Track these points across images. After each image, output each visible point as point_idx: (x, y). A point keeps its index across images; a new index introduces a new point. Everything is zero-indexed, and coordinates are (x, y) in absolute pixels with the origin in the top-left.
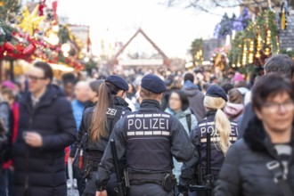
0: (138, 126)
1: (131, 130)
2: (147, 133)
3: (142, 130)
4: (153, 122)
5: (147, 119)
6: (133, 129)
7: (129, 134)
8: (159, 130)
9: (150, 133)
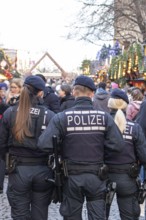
0: (77, 122)
1: (70, 126)
2: (86, 129)
3: (81, 125)
4: (91, 118)
5: (85, 116)
6: (73, 125)
7: (69, 129)
8: (96, 125)
9: (88, 128)
